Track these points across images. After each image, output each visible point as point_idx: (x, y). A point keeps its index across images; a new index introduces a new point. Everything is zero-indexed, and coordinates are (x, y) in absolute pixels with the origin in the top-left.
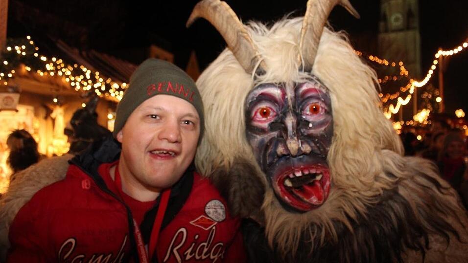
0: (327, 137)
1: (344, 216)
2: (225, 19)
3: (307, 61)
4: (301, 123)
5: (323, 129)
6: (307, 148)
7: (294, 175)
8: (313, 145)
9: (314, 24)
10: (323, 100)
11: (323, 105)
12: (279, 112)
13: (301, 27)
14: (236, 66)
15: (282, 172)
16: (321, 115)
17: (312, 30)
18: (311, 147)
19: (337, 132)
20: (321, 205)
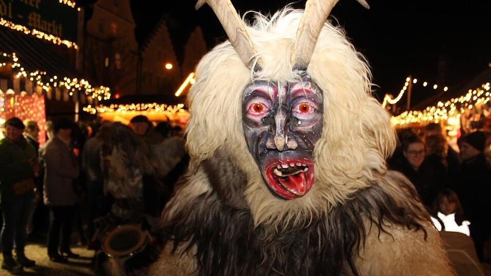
0: (317, 133)
2: (226, 14)
3: (302, 60)
4: (290, 119)
5: (311, 127)
6: (293, 144)
7: (281, 167)
8: (300, 140)
9: (311, 24)
10: (313, 100)
11: (313, 105)
12: (272, 109)
15: (271, 163)
16: (310, 113)
17: (309, 30)
18: (297, 142)
19: (325, 131)
20: (302, 196)
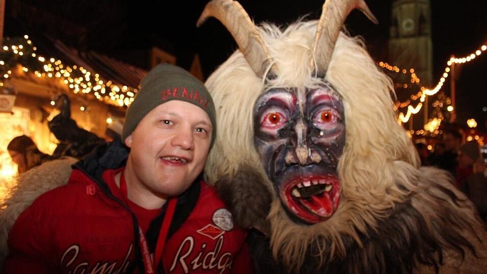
0: (338, 147)
1: (353, 229)
2: (236, 19)
3: (321, 65)
4: (312, 131)
5: (334, 137)
6: (317, 157)
7: (303, 185)
8: (323, 154)
10: (335, 107)
11: (336, 113)
12: (290, 119)
13: (315, 31)
14: (247, 69)
15: (290, 181)
16: (333, 123)
17: (327, 34)
18: (322, 156)
19: (349, 141)
20: (328, 218)
